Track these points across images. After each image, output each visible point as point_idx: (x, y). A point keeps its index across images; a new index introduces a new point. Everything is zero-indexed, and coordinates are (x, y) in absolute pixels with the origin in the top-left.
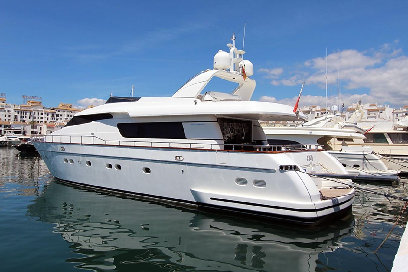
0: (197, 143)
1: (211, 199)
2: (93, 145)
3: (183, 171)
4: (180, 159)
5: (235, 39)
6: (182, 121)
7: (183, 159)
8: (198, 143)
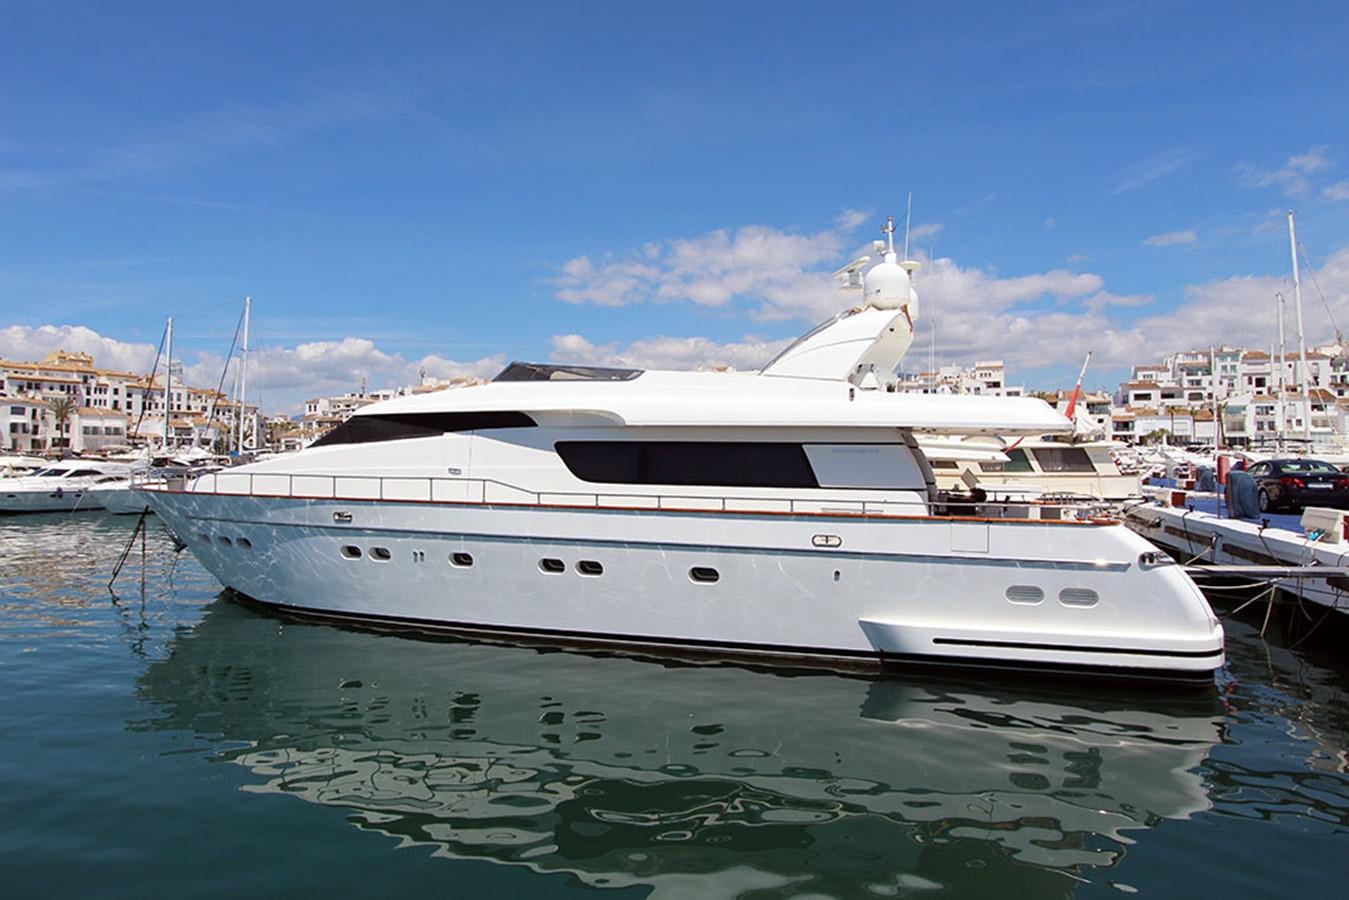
0: (885, 502)
1: (937, 641)
2: (483, 505)
3: (837, 573)
4: (830, 543)
5: (892, 231)
6: (803, 441)
7: (841, 541)
8: (888, 500)
